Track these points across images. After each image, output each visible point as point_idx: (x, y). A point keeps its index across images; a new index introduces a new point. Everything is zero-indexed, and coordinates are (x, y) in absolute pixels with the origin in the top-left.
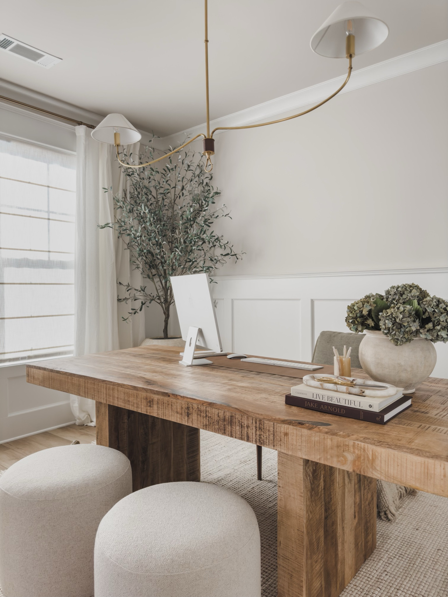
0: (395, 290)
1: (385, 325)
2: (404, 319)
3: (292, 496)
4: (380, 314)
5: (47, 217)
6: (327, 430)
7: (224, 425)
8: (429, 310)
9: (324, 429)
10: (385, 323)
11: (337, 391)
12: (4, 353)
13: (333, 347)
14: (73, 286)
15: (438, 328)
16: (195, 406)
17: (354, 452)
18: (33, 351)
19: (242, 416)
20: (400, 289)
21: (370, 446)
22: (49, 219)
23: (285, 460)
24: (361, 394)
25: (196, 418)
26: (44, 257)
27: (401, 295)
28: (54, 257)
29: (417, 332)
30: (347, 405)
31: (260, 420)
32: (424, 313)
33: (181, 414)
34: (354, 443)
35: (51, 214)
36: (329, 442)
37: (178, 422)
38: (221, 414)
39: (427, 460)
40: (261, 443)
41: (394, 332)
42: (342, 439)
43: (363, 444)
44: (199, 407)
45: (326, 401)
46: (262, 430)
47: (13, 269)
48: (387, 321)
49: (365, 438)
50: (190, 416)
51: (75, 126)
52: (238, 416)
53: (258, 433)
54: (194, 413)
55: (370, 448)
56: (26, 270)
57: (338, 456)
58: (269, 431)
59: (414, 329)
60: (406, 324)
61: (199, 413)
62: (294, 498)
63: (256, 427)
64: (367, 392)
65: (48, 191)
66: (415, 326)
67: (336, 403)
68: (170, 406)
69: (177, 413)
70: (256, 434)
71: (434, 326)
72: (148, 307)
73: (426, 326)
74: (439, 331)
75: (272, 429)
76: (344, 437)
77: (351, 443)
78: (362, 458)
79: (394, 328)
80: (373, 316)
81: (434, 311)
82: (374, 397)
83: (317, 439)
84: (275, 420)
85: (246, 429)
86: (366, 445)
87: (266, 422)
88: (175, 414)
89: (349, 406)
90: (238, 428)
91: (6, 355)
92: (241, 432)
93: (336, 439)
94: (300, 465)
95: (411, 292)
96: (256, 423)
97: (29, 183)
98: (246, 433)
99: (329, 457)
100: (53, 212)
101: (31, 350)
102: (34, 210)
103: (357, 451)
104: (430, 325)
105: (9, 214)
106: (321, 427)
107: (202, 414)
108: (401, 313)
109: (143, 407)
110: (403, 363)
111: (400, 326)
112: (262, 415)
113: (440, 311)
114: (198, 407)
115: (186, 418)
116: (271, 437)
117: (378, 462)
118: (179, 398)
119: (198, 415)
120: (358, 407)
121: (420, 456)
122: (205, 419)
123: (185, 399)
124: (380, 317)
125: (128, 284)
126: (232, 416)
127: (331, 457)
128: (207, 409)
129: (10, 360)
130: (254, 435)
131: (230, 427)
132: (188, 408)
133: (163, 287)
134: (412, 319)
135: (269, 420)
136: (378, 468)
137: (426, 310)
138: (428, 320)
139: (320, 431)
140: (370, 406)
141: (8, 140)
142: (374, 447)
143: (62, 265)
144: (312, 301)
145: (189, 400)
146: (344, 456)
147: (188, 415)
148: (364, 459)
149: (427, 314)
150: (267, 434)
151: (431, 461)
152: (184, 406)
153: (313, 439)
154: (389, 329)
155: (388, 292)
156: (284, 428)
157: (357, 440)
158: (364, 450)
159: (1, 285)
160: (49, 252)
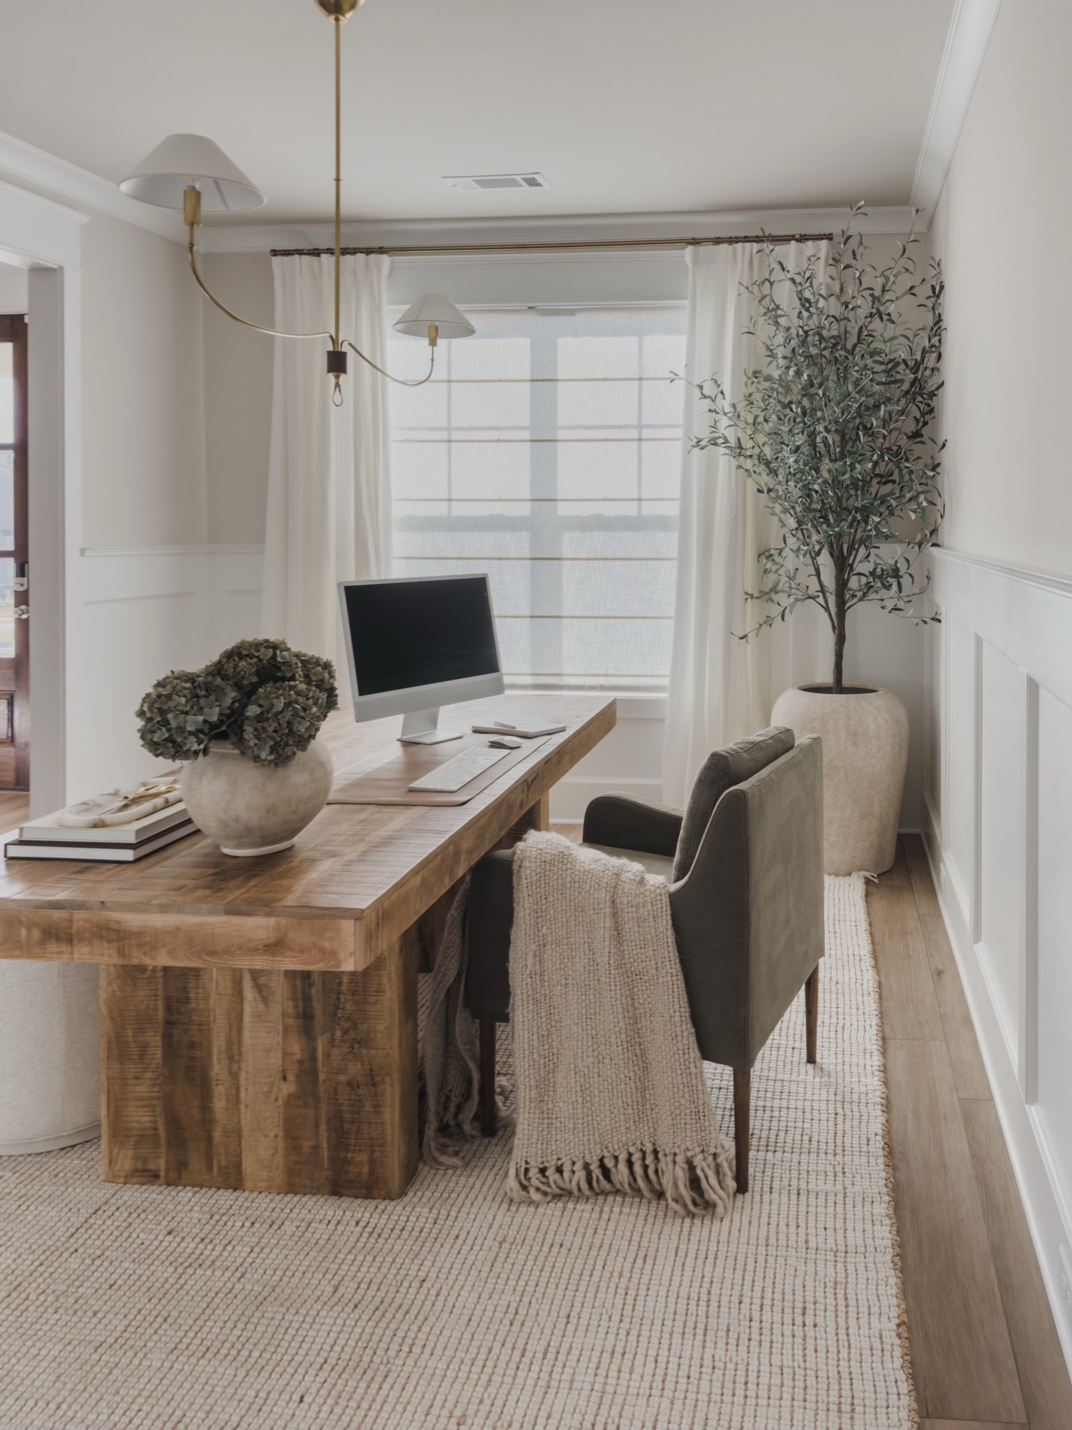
5: (636, 437)
12: (560, 675)
14: (673, 563)
18: (609, 678)
22: (640, 440)
26: (630, 510)
28: (649, 509)
35: (644, 430)
47: (576, 534)
51: (684, 249)
56: (598, 535)
65: (640, 387)
91: (564, 678)
97: (605, 379)
100: (648, 426)
101: (606, 675)
102: (614, 427)
105: (570, 441)
129: (570, 687)
141: (571, 313)
143: (662, 524)
159: (556, 562)
160: (640, 500)
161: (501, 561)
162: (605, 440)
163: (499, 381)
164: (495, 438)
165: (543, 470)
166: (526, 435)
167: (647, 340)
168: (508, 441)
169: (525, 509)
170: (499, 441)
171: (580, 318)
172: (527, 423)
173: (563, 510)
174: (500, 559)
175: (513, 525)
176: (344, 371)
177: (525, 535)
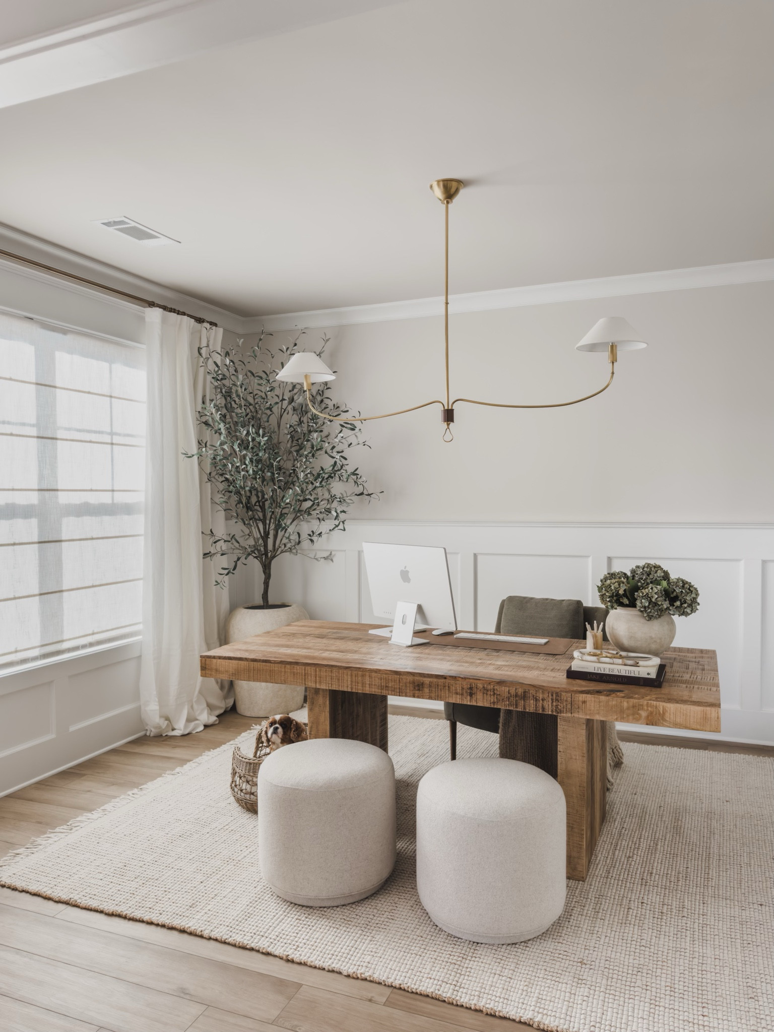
0: (641, 570)
1: (641, 603)
2: (659, 599)
3: (574, 757)
4: (636, 593)
5: (110, 441)
6: (623, 695)
7: (516, 701)
8: (678, 590)
9: (622, 694)
10: (641, 602)
11: (613, 664)
12: (62, 641)
13: (587, 623)
14: (142, 538)
15: (686, 605)
16: (480, 686)
17: (648, 710)
19: (536, 691)
20: (645, 569)
21: (661, 703)
22: (112, 444)
23: (566, 727)
24: (636, 665)
25: (481, 697)
26: (106, 498)
27: (648, 575)
28: (120, 498)
29: (668, 608)
30: (627, 675)
31: (557, 693)
32: (673, 593)
33: (462, 694)
34: (648, 703)
35: (114, 437)
36: (625, 704)
37: (458, 702)
38: (513, 691)
39: (705, 708)
40: (558, 713)
41: (649, 610)
42: (637, 700)
43: (655, 702)
44: (486, 686)
45: (608, 673)
46: (558, 701)
47: (72, 519)
48: (643, 601)
49: (657, 698)
50: (473, 696)
51: (144, 307)
52: (532, 692)
53: (554, 704)
54: (478, 693)
55: (661, 705)
56: (87, 520)
57: (633, 714)
58: (566, 701)
59: (665, 606)
60: (660, 603)
61: (485, 692)
62: (576, 759)
63: (552, 699)
64: (641, 663)
65: (111, 403)
66: (666, 605)
67: (618, 674)
68: (447, 688)
69: (457, 693)
70: (552, 705)
71: (682, 604)
72: (246, 565)
73: (675, 604)
74: (686, 608)
75: (569, 699)
76: (639, 699)
77: (645, 702)
78: (654, 713)
79: (651, 606)
80: (628, 595)
81: (682, 591)
82: (647, 667)
83: (614, 703)
84: (573, 691)
85: (541, 702)
86: (658, 703)
87: (564, 694)
88: (454, 696)
89: (630, 675)
90: (532, 702)
91: (64, 643)
92: (536, 705)
93: (632, 701)
94: (583, 729)
95: (656, 572)
96: (552, 695)
97: (89, 391)
98: (541, 705)
99: (625, 716)
100: (119, 435)
101: (93, 634)
102: (95, 432)
103: (650, 709)
104: (678, 603)
105: (66, 440)
106: (618, 694)
107: (489, 693)
108: (655, 593)
109: (408, 691)
110: (653, 636)
111: (656, 604)
112: (559, 688)
113: (686, 591)
114: (484, 687)
115: (469, 698)
116: (569, 706)
117: (667, 715)
118: (460, 679)
119: (484, 694)
120: (637, 676)
121: (700, 706)
122: (492, 697)
123: (467, 680)
124: (635, 596)
125: (210, 533)
126: (524, 692)
127: (628, 716)
128: (496, 687)
129: (69, 650)
130: (550, 706)
131: (523, 702)
132: (471, 688)
133: (261, 535)
134: (664, 598)
135: (566, 692)
136: (668, 719)
137: (675, 590)
138: (676, 598)
139: (618, 697)
140: (648, 674)
141: (64, 332)
142: (665, 704)
143: (128, 509)
144: (475, 556)
145: (471, 680)
146: (638, 714)
147: (471, 695)
148: (656, 714)
149: (675, 594)
150: (565, 704)
151: (708, 709)
152: (465, 687)
153: (610, 703)
154: (645, 607)
155: (633, 572)
156: (582, 697)
157: (650, 700)
158: (656, 707)
159: (58, 544)
160: (113, 491)
161: (16, 547)
162: (90, 442)
163: (11, 379)
164: (9, 432)
165: (47, 462)
166: (33, 432)
167: (114, 366)
168: (20, 436)
169: (33, 498)
170: (11, 435)
171: (69, 338)
172: (33, 421)
173: (63, 498)
174: (14, 544)
175: (26, 512)
176: (453, 421)
177: (34, 522)
